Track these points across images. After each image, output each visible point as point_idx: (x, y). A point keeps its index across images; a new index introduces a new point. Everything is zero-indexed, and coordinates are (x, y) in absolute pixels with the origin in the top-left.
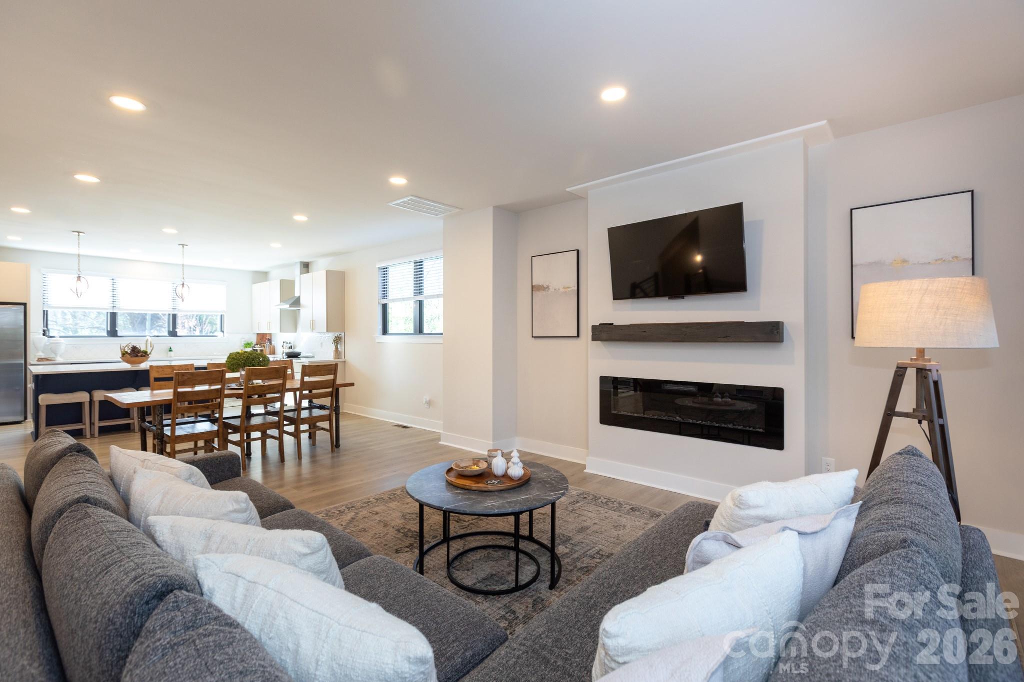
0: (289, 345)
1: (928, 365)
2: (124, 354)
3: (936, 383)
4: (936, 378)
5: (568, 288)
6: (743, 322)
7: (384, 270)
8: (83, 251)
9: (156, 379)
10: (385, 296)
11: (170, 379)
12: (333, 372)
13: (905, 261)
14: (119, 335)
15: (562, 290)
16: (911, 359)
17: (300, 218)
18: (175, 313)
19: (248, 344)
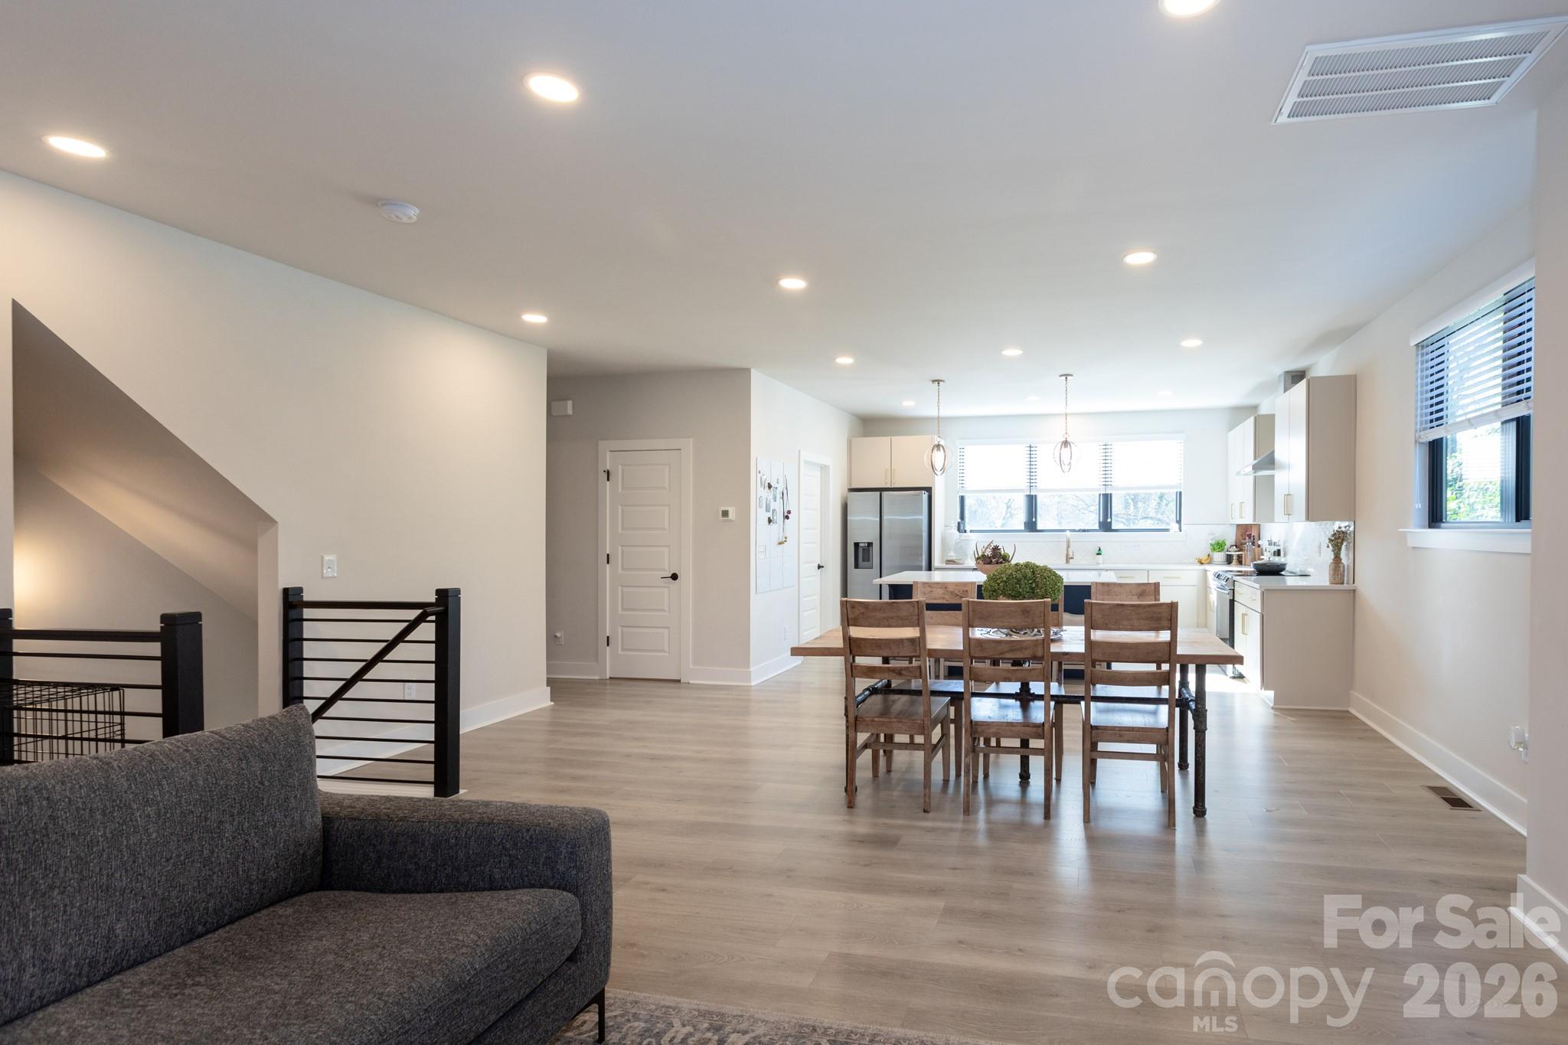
0: (1275, 548)
7: (1434, 346)
11: (957, 607)
14: (1039, 528)
19: (1219, 545)
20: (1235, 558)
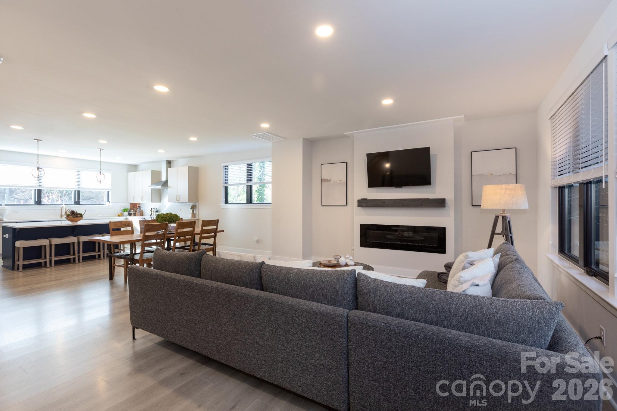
0: (156, 210)
1: (507, 215)
2: (68, 216)
3: (509, 222)
4: (509, 220)
5: (342, 181)
6: (429, 199)
7: (226, 167)
8: (40, 152)
9: (114, 230)
10: (226, 182)
12: (216, 224)
13: (492, 174)
14: (42, 204)
15: (338, 182)
16: (500, 213)
17: (193, 139)
18: (79, 190)
19: (126, 209)
20: (132, 214)
